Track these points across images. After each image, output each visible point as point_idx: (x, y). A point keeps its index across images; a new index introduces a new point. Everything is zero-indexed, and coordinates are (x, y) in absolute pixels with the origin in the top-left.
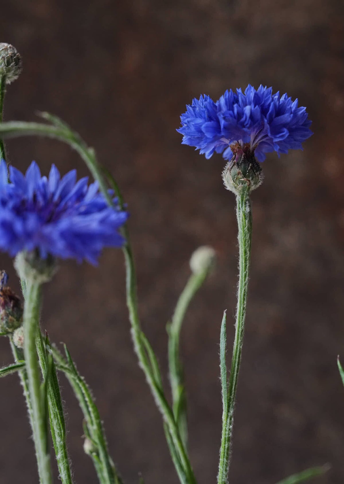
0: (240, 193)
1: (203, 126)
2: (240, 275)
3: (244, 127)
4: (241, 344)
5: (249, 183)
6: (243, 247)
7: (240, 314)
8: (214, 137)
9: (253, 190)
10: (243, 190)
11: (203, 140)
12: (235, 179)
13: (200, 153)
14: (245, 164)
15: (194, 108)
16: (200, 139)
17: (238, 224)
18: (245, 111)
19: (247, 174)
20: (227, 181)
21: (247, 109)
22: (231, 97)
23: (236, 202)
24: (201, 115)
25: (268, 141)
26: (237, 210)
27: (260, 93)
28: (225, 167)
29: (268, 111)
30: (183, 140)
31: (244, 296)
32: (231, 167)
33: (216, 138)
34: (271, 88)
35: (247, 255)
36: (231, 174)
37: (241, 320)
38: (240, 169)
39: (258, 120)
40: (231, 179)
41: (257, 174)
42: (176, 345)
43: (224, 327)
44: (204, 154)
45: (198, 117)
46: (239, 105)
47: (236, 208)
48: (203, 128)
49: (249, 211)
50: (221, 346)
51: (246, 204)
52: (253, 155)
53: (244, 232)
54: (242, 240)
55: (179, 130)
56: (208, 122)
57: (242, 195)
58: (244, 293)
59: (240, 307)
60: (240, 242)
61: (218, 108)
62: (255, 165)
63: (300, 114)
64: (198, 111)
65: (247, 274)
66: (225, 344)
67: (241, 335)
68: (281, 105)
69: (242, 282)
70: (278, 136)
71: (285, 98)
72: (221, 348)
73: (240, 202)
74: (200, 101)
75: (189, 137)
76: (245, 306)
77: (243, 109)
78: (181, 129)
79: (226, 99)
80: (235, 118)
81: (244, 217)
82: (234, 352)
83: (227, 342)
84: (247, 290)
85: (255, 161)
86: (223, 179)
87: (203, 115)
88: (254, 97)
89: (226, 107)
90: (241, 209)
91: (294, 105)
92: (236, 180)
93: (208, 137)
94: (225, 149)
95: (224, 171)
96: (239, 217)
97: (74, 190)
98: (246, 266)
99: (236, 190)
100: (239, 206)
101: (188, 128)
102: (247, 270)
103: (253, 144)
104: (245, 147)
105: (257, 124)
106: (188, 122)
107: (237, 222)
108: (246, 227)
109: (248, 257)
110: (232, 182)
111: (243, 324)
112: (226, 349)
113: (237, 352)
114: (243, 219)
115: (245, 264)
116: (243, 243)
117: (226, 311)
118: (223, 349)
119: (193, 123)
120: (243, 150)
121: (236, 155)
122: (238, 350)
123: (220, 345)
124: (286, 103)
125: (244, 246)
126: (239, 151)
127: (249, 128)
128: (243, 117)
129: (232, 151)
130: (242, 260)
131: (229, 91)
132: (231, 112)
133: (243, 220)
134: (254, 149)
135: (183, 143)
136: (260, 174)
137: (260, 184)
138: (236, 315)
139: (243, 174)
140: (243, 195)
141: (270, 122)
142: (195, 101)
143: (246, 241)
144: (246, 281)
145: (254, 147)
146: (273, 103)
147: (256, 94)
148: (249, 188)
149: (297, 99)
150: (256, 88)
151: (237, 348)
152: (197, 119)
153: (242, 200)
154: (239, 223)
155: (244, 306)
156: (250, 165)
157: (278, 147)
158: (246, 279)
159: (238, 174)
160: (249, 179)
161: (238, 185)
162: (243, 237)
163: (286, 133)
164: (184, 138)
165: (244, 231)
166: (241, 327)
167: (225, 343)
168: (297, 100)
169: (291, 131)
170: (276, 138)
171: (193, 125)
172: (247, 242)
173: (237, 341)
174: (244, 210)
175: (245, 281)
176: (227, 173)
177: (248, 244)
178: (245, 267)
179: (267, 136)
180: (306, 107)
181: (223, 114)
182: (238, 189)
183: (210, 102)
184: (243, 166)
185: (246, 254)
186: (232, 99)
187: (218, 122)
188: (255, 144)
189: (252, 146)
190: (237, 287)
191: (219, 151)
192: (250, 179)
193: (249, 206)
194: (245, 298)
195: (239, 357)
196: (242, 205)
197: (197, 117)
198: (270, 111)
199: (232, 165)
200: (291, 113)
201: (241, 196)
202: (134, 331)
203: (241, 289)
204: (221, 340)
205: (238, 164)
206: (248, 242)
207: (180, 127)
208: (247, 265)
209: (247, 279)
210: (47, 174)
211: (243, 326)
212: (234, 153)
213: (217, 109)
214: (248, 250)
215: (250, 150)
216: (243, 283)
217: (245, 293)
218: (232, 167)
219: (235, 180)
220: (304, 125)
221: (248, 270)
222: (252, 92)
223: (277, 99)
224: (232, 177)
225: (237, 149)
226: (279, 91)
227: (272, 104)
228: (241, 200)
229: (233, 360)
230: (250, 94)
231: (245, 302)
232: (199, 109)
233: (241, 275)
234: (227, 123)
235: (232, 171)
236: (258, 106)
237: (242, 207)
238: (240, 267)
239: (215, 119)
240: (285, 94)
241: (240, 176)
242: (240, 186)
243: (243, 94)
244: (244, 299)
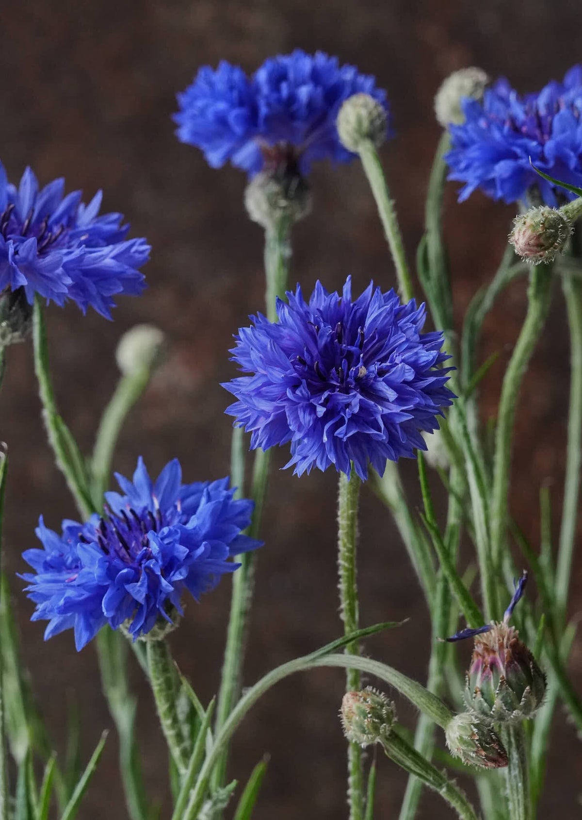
1: (231, 115)
3: (295, 119)
18: (299, 94)
21: (304, 92)
27: (319, 67)
39: (318, 110)
46: (290, 85)
48: (230, 119)
56: (239, 108)
77: (296, 91)
79: (269, 74)
80: (282, 104)
89: (268, 88)
93: (236, 131)
97: (61, 208)
119: (212, 110)
128: (294, 103)
132: (276, 95)
139: (283, 194)
147: (313, 67)
152: (217, 102)
168: (372, 78)
181: (265, 98)
183: (240, 76)
184: (283, 181)
186: (278, 76)
197: (216, 99)
202: (47, 413)
205: (277, 177)
210: (17, 183)
222: (306, 64)
230: (304, 67)
234: (270, 111)
239: (249, 105)
242: (278, 214)
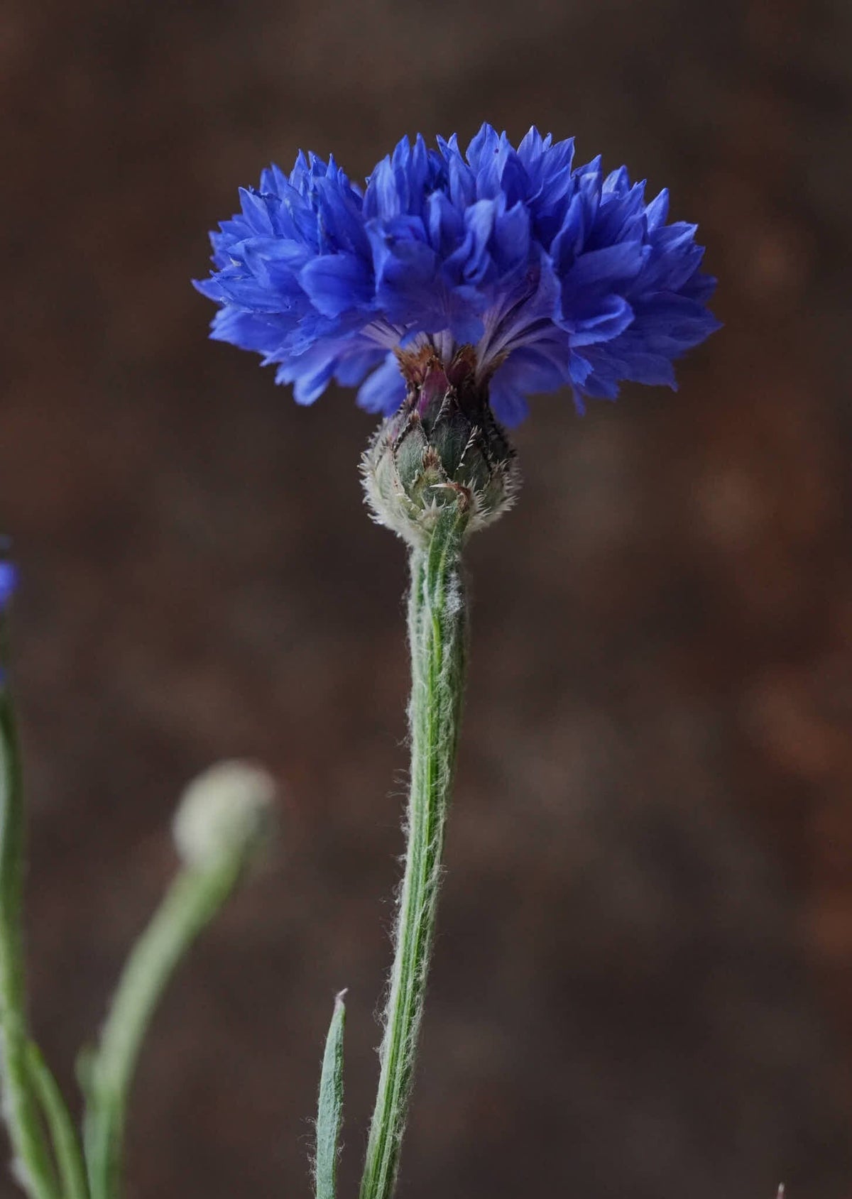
0: (427, 537)
1: (308, 267)
2: (409, 857)
3: (462, 281)
4: (400, 1125)
5: (464, 500)
6: (428, 746)
7: (400, 1006)
8: (343, 315)
9: (476, 529)
10: (442, 528)
11: (298, 325)
12: (412, 482)
13: (278, 380)
14: (453, 426)
15: (271, 203)
16: (287, 321)
17: (411, 658)
18: (470, 218)
19: (461, 465)
20: (381, 490)
21: (481, 215)
22: (419, 161)
23: (409, 571)
24: (297, 227)
25: (543, 350)
26: (412, 604)
27: (528, 160)
28: (373, 437)
29: (558, 228)
30: (214, 324)
31: (420, 937)
32: (400, 436)
33: (350, 320)
34: (569, 141)
35: (440, 781)
36: (396, 463)
37: (404, 1033)
38: (434, 446)
39: (517, 260)
40: (399, 482)
41: (495, 467)
42: (111, 1137)
43: (334, 1054)
44: (291, 386)
45: (285, 236)
46: (449, 197)
47: (409, 596)
48: (305, 279)
49: (457, 609)
50: (319, 1129)
51: (449, 582)
52: (483, 397)
53: (433, 689)
54: (424, 720)
55: (204, 283)
56: (324, 254)
57: (433, 548)
58: (423, 925)
59: (404, 981)
60: (415, 730)
61: (365, 204)
62: (492, 433)
63: (672, 248)
64: (287, 210)
65: (438, 853)
66: (339, 1123)
67: (401, 1089)
68: (606, 206)
69: (415, 883)
70: (590, 324)
71: (618, 187)
72: (319, 1139)
73: (426, 573)
74: (297, 176)
75: (246, 310)
76: (422, 977)
77: (462, 214)
78: (214, 280)
79: (398, 173)
80: (430, 243)
81: (435, 633)
82: (371, 1153)
83: (344, 1112)
84: (435, 917)
85: (492, 420)
86: (362, 482)
87: (306, 228)
88: (507, 170)
89: (398, 202)
90: (427, 599)
91: (654, 209)
92: (414, 487)
93: (323, 311)
94: (370, 371)
95: (368, 452)
96: (418, 631)
98: (434, 822)
99: (412, 526)
100: (421, 589)
101: (246, 277)
102: (438, 838)
103: (485, 356)
104: (457, 363)
105: (510, 274)
106: (248, 250)
107: (410, 648)
108: (444, 671)
109: (443, 790)
110: (401, 493)
111: (413, 1045)
112: (339, 1142)
113: (381, 1155)
114: (434, 640)
115: (431, 815)
116: (429, 732)
117: (345, 995)
118: (328, 1141)
119: (267, 258)
120: (448, 371)
121: (418, 392)
122: (386, 1147)
123: (318, 1124)
124: (626, 202)
125: (432, 744)
126: (431, 376)
127: (480, 287)
128: (461, 244)
129: (407, 375)
130: (422, 799)
131: (412, 142)
132: (416, 221)
133: (432, 643)
134: (488, 376)
135: (215, 335)
136: (507, 469)
137: (506, 507)
138: (386, 1012)
139: (444, 466)
140: (439, 545)
141: (565, 267)
142: (271, 180)
143: (438, 726)
144: (429, 882)
145: (491, 367)
146: (580, 197)
147: (512, 160)
148: (464, 522)
149: (663, 191)
150: (514, 141)
151: (383, 1140)
152: (282, 240)
153: (434, 568)
154: (414, 653)
155: (418, 976)
156: (475, 431)
157: (588, 369)
158: (431, 871)
159: (426, 465)
160: (467, 484)
161: (424, 508)
162: (428, 710)
163: (623, 317)
164: (221, 315)
165: (433, 686)
166: (405, 1056)
167: (337, 1118)
168: (665, 194)
169: (638, 307)
170: (580, 331)
171: (266, 263)
172: (441, 730)
173: (385, 1113)
174: (440, 606)
175: (427, 880)
176: (381, 457)
177: (446, 738)
178: (430, 827)
179: (546, 322)
180: (696, 226)
181: (388, 228)
182: (421, 523)
183: (336, 179)
184: (445, 433)
185: (437, 778)
186: (422, 176)
187: (365, 258)
188: (495, 353)
189: (484, 360)
190: (397, 902)
191: (346, 378)
192: (471, 484)
193: (460, 590)
194: (426, 944)
195: (389, 1176)
196: (434, 585)
197: (279, 236)
198: (565, 227)
199: (404, 430)
200: (644, 242)
201: (430, 548)
203: (412, 909)
204: (320, 1104)
205: (426, 425)
206: (448, 728)
207: (211, 272)
208: (436, 820)
209: (435, 873)
211: (410, 1055)
212: (414, 386)
213: (360, 209)
214: (445, 759)
215: (473, 375)
216: (420, 886)
217: (425, 926)
218: (404, 435)
219: (411, 486)
220: (691, 290)
221: (441, 835)
222: (497, 151)
223: (592, 182)
224: (401, 473)
225: (425, 369)
226: (599, 156)
227: (575, 199)
228: (430, 566)
229: (364, 1188)
230: (489, 158)
231: (424, 963)
232: (293, 205)
233: (414, 857)
234: (398, 262)
235: (403, 451)
236: (523, 204)
237: (431, 592)
238: (412, 822)
239: (352, 248)
240: (618, 168)
241: (432, 473)
242: (430, 513)
243: (462, 157)
244: (420, 951)
